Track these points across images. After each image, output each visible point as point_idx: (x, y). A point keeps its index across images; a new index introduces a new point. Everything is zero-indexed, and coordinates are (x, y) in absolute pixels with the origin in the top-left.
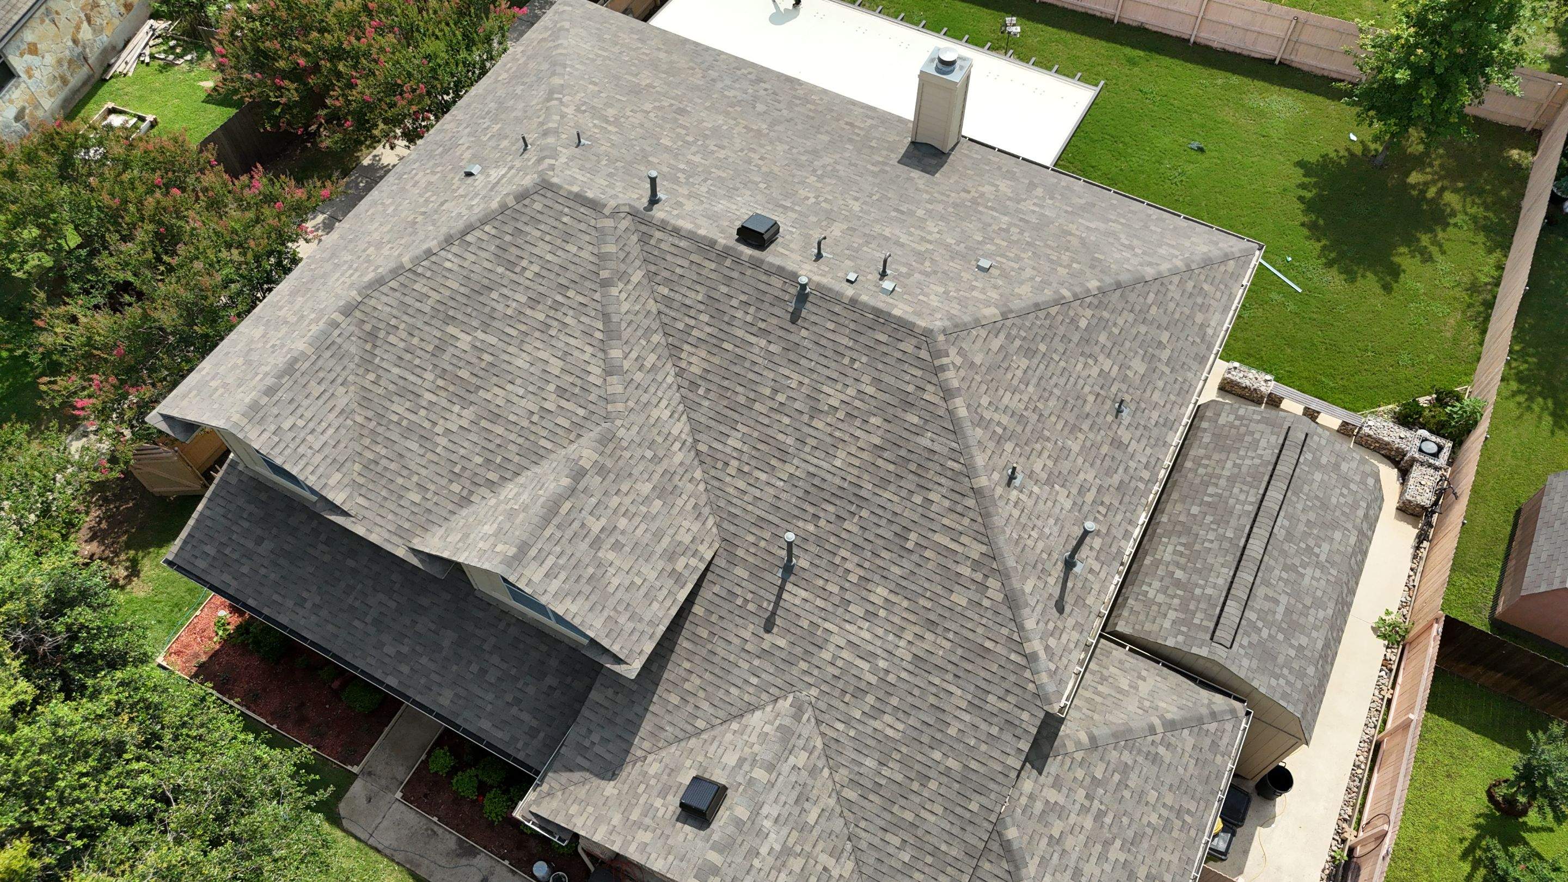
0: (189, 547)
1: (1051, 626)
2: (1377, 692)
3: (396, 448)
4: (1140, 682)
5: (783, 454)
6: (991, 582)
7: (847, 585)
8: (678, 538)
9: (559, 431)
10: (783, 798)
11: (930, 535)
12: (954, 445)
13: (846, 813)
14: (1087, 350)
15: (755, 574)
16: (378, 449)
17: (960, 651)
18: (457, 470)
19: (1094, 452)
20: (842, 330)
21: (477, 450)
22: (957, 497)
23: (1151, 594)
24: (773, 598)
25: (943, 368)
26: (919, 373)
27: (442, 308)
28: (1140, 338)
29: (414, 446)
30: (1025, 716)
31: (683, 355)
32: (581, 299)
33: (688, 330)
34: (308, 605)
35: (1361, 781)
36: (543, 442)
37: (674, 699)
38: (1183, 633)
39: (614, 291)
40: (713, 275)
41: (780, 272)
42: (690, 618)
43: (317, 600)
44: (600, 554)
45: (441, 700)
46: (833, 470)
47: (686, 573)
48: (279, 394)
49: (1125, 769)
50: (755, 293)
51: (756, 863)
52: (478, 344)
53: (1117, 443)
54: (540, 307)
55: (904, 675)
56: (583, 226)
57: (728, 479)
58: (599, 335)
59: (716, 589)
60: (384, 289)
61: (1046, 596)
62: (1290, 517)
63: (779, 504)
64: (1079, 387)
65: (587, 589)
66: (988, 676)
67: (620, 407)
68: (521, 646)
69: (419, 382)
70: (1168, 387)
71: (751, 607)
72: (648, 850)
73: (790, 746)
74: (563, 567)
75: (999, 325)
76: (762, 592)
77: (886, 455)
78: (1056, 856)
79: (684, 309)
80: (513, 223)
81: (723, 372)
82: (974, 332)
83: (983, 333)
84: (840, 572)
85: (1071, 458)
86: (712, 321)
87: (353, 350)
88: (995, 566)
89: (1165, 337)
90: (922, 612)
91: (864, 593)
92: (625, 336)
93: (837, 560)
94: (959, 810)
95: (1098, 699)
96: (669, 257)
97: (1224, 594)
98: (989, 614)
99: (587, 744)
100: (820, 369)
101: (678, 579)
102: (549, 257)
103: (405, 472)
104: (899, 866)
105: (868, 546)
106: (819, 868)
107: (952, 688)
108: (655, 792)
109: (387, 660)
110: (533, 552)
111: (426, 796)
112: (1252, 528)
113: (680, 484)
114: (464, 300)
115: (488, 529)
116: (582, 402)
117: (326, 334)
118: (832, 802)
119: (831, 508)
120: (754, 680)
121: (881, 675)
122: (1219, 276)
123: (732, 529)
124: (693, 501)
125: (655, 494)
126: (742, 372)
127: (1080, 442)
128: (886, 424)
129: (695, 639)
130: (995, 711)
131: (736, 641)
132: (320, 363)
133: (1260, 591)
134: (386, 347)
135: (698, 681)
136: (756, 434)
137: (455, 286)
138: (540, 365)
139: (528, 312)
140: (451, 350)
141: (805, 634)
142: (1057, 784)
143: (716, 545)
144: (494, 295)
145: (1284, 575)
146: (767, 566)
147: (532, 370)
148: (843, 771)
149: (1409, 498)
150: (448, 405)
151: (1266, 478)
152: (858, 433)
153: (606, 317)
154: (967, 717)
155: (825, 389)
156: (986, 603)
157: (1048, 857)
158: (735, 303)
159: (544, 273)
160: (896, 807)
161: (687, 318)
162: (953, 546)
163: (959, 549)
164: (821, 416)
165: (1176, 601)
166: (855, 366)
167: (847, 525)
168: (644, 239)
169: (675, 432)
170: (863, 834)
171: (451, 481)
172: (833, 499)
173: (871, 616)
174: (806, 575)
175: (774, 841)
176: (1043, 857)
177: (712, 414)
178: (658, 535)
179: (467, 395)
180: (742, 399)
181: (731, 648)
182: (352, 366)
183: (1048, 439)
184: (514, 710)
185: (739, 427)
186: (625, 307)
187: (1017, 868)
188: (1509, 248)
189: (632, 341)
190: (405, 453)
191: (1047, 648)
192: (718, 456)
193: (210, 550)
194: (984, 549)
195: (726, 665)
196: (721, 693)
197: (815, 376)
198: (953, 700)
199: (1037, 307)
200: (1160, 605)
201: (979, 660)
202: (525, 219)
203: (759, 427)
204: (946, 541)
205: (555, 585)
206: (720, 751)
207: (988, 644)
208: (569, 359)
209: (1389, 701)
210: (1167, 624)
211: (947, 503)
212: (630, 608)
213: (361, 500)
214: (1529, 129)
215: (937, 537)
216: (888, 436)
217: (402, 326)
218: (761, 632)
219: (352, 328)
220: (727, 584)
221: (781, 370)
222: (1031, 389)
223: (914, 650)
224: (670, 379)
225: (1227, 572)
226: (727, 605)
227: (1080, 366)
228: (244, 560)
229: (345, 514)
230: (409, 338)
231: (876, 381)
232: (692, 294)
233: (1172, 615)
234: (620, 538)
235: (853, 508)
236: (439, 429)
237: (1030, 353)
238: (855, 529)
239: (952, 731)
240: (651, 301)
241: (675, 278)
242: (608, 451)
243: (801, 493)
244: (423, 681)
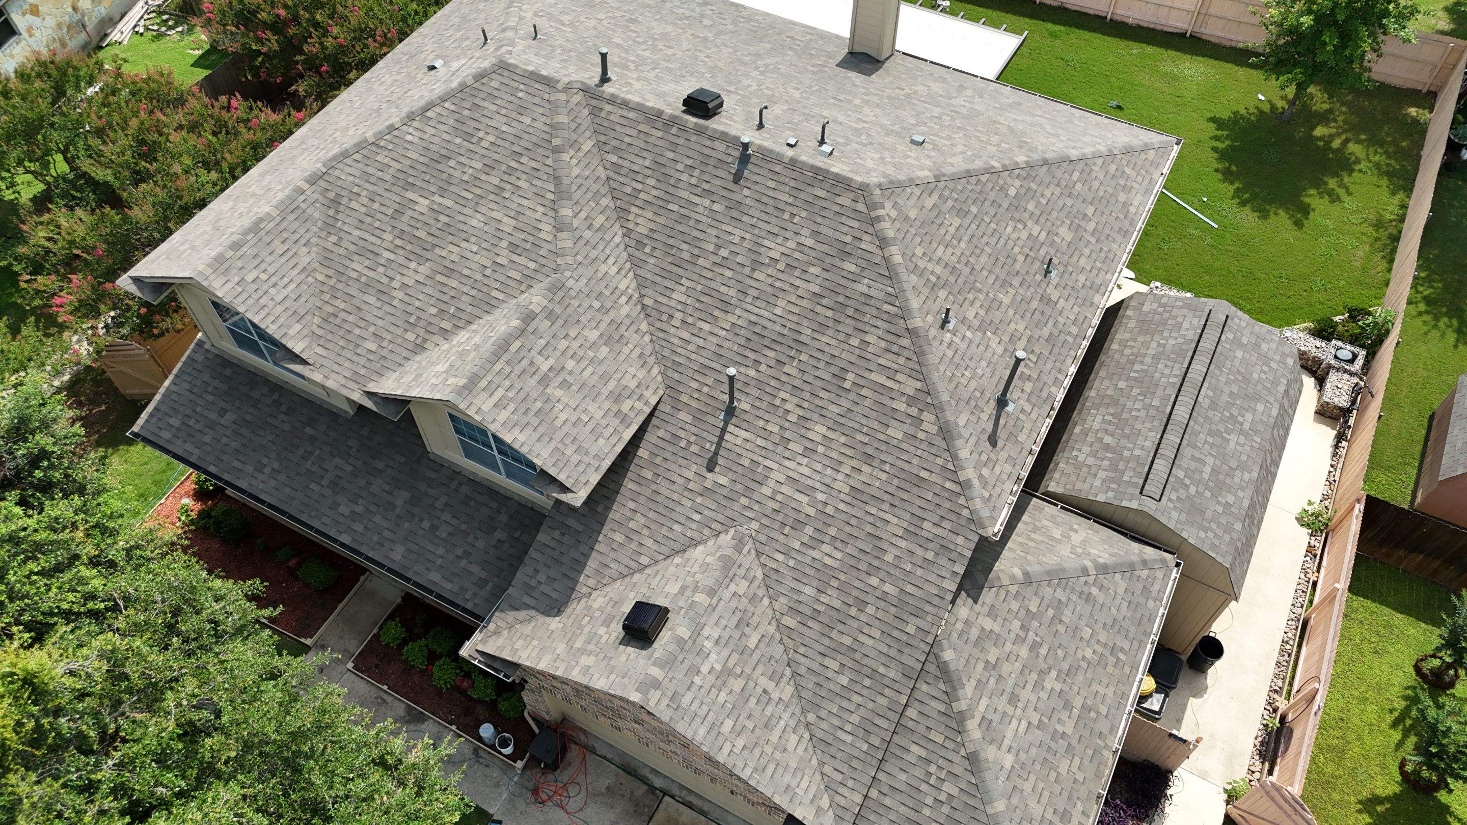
0: (154, 420)
1: (984, 457)
2: (1302, 576)
3: (355, 301)
4: (1072, 533)
5: (726, 306)
6: (926, 416)
7: (787, 425)
8: (624, 382)
9: (510, 282)
10: (723, 622)
11: (867, 374)
12: (890, 290)
13: (785, 639)
14: (1017, 215)
15: (698, 418)
16: (337, 303)
17: (896, 482)
18: (412, 320)
19: (1024, 306)
20: (782, 188)
21: (432, 302)
22: (892, 338)
23: (1081, 458)
24: (716, 440)
25: (878, 219)
26: (856, 224)
27: (402, 176)
28: (1067, 210)
29: (372, 300)
30: (960, 540)
31: (631, 217)
32: (534, 164)
33: (635, 194)
34: (267, 470)
35: (1290, 655)
36: (495, 293)
37: (619, 538)
38: (1113, 490)
39: (566, 157)
40: (660, 143)
41: (724, 137)
42: (636, 460)
43: (276, 465)
44: (548, 391)
45: (393, 555)
46: (774, 318)
47: (632, 415)
48: (244, 249)
49: (1059, 606)
50: (701, 158)
51: (697, 680)
52: (435, 207)
53: (1046, 300)
54: (494, 172)
55: (842, 506)
56: (537, 100)
57: (673, 330)
58: (550, 196)
59: (661, 433)
60: (349, 161)
61: (979, 430)
62: (1214, 389)
63: (721, 352)
64: (1009, 247)
65: (535, 421)
66: (923, 504)
67: (569, 260)
68: (472, 503)
69: (379, 242)
70: (1094, 255)
71: (694, 448)
72: (591, 671)
73: (731, 575)
74: (511, 400)
75: (932, 186)
76: (705, 435)
77: (824, 302)
78: (992, 680)
79: (631, 175)
80: (471, 99)
81: (668, 231)
82: (909, 190)
83: (917, 192)
84: (780, 412)
85: (1003, 309)
86: (658, 185)
87: (316, 215)
88: (929, 400)
89: (1090, 211)
90: (859, 446)
91: (803, 432)
92: (576, 196)
93: (777, 402)
94: (895, 633)
95: (1032, 544)
96: (618, 128)
97: (1152, 454)
98: (924, 446)
99: (533, 583)
100: (761, 224)
101: (624, 420)
102: (504, 128)
103: (362, 324)
104: (838, 690)
105: (807, 387)
106: (759, 690)
107: (889, 517)
108: (600, 623)
109: (341, 519)
110: (483, 384)
111: (377, 666)
112: (1177, 396)
113: (626, 334)
114: (424, 169)
115: (440, 368)
116: (534, 257)
117: (291, 199)
118: (772, 629)
119: (771, 354)
120: (697, 517)
121: (820, 507)
122: (1140, 163)
123: (676, 376)
124: (638, 351)
125: (602, 341)
126: (687, 230)
127: (1010, 296)
128: (824, 273)
129: (640, 481)
130: (930, 536)
131: (680, 481)
132: (284, 224)
133: (1187, 451)
134: (348, 212)
135: (642, 520)
136: (699, 288)
137: (415, 156)
138: (493, 223)
139: (484, 177)
140: (410, 213)
141: (746, 472)
142: (992, 613)
143: (661, 392)
144: (452, 163)
145: (1210, 439)
146: (709, 410)
147: (486, 228)
148: (783, 600)
149: (1326, 400)
150: (405, 262)
151: (1190, 354)
152: (798, 282)
153: (557, 180)
154: (903, 544)
155: (766, 243)
156: (921, 435)
157: (984, 680)
158: (680, 167)
159: (499, 142)
160: (835, 632)
161: (635, 184)
162: (889, 383)
163: (895, 386)
164: (763, 268)
165: (1106, 463)
166: (795, 221)
167: (786, 369)
168: (595, 112)
169: (622, 286)
170: (802, 660)
171: (406, 330)
172: (773, 346)
173: (809, 452)
174: (747, 417)
175: (715, 660)
176: (979, 681)
177: (657, 270)
178: (605, 378)
179: (423, 253)
180: (686, 256)
181: (673, 488)
182: (315, 229)
183: (980, 291)
184: (463, 563)
185: (683, 281)
186: (576, 171)
187: (954, 689)
188: (1411, 190)
189: (582, 202)
190: (363, 306)
191: (980, 476)
192: (663, 309)
193: (175, 422)
194: (919, 385)
195: (670, 504)
196: (664, 531)
197: (756, 231)
198: (890, 528)
199: (969, 174)
200: (1090, 467)
201: (915, 490)
202: (482, 95)
203: (703, 281)
204: (882, 380)
205: (504, 415)
206: (664, 582)
207: (924, 474)
208: (521, 218)
209: (1315, 584)
210: (1097, 483)
211: (883, 344)
212: (577, 442)
213: (320, 350)
214: (1425, 91)
215: (873, 376)
216: (827, 284)
217: (364, 193)
218: (704, 472)
219: (316, 196)
220: (671, 428)
221: (725, 227)
222: (963, 245)
223: (851, 482)
224: (617, 239)
225: (1155, 436)
226: (671, 448)
227: (1009, 229)
228: (206, 430)
229: (304, 362)
230: (370, 203)
231: (815, 233)
232: (640, 161)
233: (1102, 474)
234: (568, 378)
235: (793, 353)
236: (395, 284)
237: (962, 213)
238: (794, 372)
239: (889, 558)
240: (601, 169)
241: (624, 147)
242: (557, 298)
243: (742, 341)
244: (375, 538)
